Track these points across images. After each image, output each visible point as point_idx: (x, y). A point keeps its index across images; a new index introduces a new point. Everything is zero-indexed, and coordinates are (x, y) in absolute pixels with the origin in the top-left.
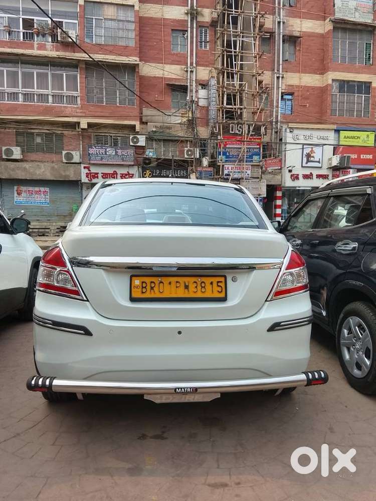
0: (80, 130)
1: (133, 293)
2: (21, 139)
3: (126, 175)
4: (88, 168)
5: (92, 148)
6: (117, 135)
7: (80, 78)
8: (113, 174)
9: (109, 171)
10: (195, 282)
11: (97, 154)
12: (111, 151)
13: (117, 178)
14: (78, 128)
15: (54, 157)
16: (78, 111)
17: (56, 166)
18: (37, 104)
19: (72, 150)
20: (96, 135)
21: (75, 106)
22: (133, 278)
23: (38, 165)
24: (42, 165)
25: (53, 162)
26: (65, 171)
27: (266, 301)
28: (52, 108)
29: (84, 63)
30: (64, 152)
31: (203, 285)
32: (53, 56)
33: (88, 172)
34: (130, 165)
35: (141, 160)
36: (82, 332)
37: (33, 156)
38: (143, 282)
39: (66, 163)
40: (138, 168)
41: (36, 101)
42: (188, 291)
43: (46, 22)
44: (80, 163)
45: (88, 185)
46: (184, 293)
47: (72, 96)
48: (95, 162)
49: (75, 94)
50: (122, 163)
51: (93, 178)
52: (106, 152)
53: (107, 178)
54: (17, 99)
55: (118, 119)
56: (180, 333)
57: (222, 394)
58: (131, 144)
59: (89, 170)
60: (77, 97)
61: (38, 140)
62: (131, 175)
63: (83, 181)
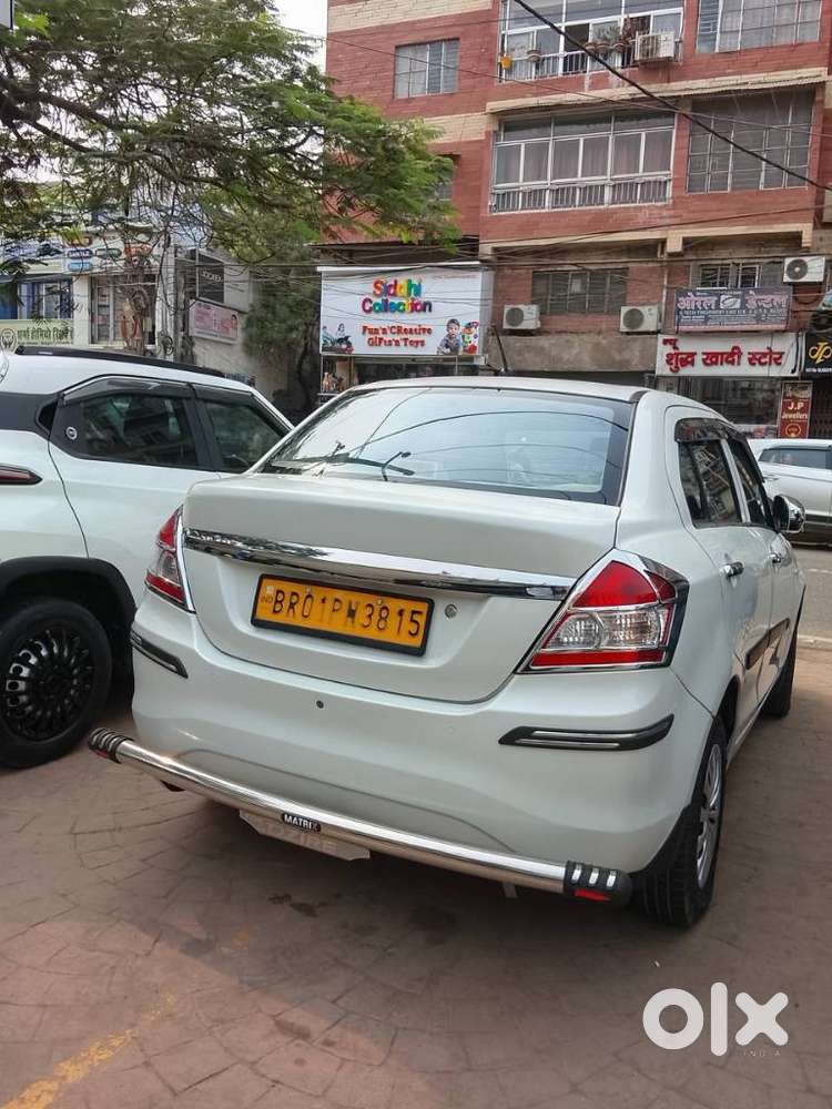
0: (665, 257)
1: (258, 610)
2: (541, 287)
3: (764, 355)
4: (673, 343)
5: (686, 295)
6: (752, 261)
7: (677, 137)
8: (732, 354)
9: (723, 346)
10: (370, 605)
11: (696, 309)
12: (730, 301)
13: (739, 364)
14: (662, 253)
15: (604, 322)
16: (665, 213)
17: (604, 342)
18: (581, 208)
19: (643, 305)
20: (702, 265)
21: (659, 204)
22: (265, 581)
23: (568, 341)
24: (575, 339)
25: (599, 333)
26: (620, 351)
27: (515, 672)
28: (609, 214)
29: (689, 102)
30: (624, 310)
31: (384, 614)
32: (623, 97)
33: (673, 351)
34: (777, 331)
35: (807, 318)
36: (173, 667)
37: (560, 322)
38: (278, 592)
39: (628, 333)
40: (798, 336)
41: (577, 203)
42: (353, 622)
43: (612, 25)
44: (658, 332)
45: (669, 381)
46: (345, 625)
47: (655, 182)
48: (691, 328)
49: (661, 175)
50: (755, 327)
51: (683, 366)
52: (718, 303)
53: (716, 363)
54: (541, 204)
55: (758, 223)
56: (320, 704)
57: (373, 853)
58: (786, 279)
59: (675, 348)
60: (666, 182)
61: (576, 287)
62: (777, 356)
63: (658, 372)
